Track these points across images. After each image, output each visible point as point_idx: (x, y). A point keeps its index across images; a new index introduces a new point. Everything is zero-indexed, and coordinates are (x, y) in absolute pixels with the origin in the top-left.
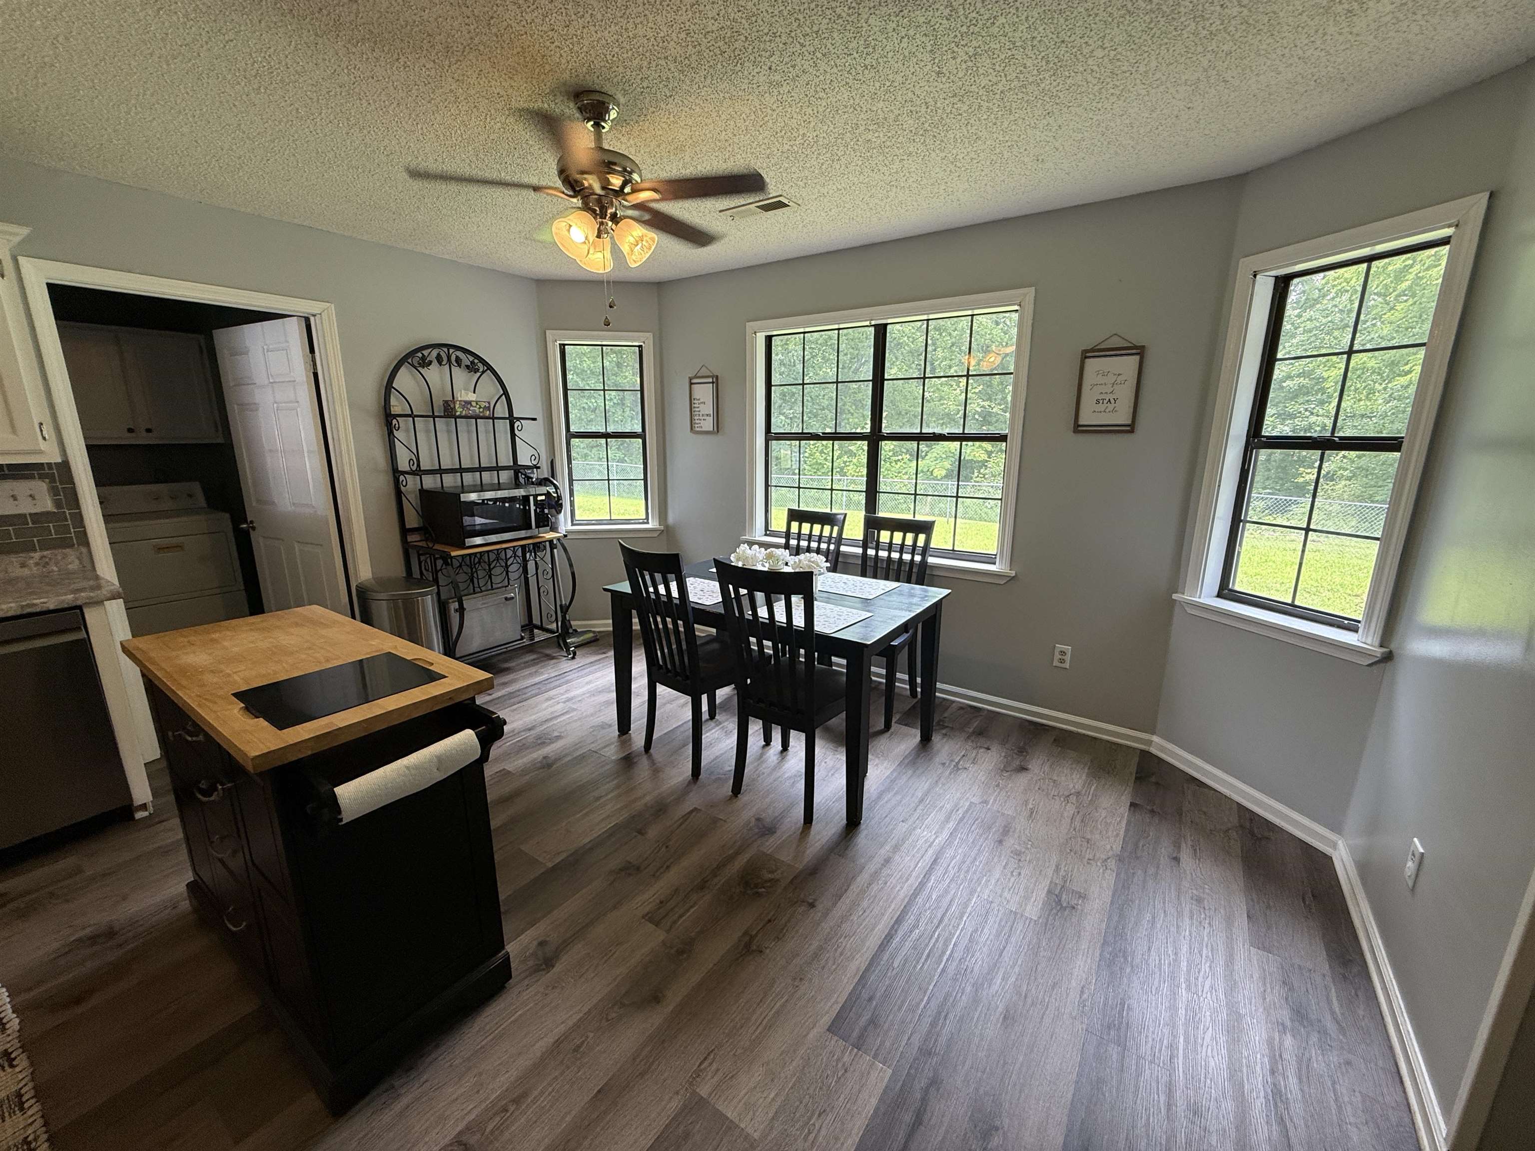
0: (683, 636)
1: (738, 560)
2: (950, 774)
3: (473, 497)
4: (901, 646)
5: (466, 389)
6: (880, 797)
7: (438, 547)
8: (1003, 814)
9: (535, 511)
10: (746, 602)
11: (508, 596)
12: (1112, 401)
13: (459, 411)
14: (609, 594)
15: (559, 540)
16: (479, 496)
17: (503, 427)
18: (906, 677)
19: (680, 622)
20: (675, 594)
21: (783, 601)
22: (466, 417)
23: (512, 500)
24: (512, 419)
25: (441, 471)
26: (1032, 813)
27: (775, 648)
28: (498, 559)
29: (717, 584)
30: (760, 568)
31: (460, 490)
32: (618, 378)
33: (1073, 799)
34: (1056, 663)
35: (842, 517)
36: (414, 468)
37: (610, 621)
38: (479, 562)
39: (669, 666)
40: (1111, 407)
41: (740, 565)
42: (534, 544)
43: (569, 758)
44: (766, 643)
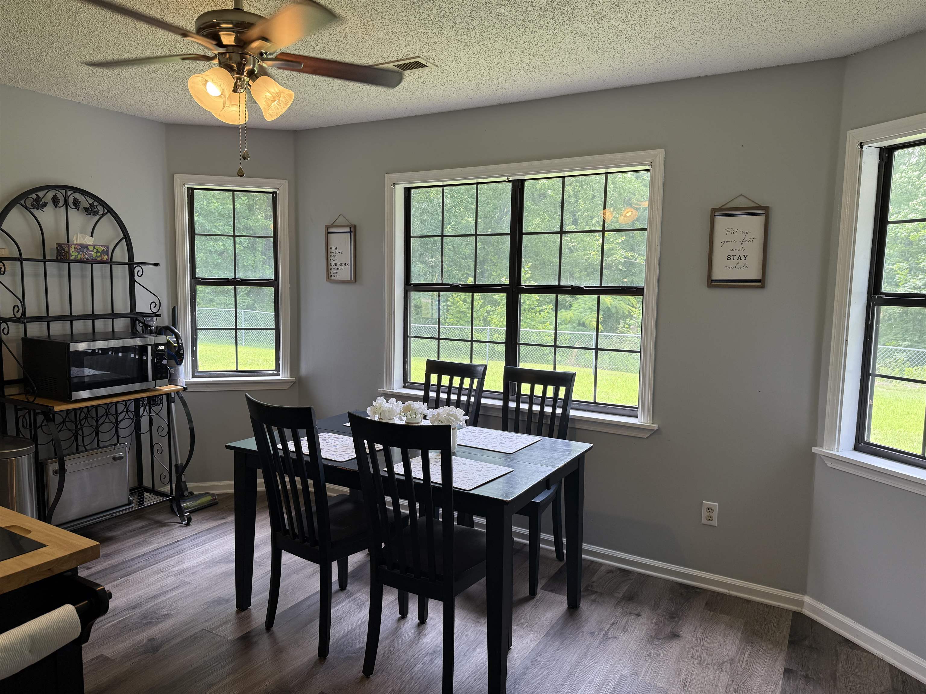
0: (312, 497)
1: (375, 413)
2: (600, 644)
3: (82, 346)
4: (545, 503)
5: (83, 232)
6: (525, 672)
7: (39, 401)
8: (655, 686)
9: (153, 361)
10: (381, 459)
11: (117, 455)
12: (743, 258)
13: (73, 255)
14: (232, 452)
15: (177, 392)
16: (89, 346)
17: (121, 272)
18: (551, 538)
19: (310, 482)
20: (305, 450)
21: (420, 458)
22: (81, 262)
23: (126, 350)
24: (132, 264)
25: (48, 319)
26: (685, 684)
27: (412, 507)
28: (107, 414)
29: (351, 439)
30: (397, 421)
31: (69, 338)
32: (249, 222)
33: (727, 667)
34: (704, 521)
35: (482, 369)
36: (19, 315)
37: (232, 482)
38: (86, 418)
39: (296, 531)
40: (742, 262)
41: (376, 418)
42: (149, 398)
43: (179, 639)
44: (403, 502)
